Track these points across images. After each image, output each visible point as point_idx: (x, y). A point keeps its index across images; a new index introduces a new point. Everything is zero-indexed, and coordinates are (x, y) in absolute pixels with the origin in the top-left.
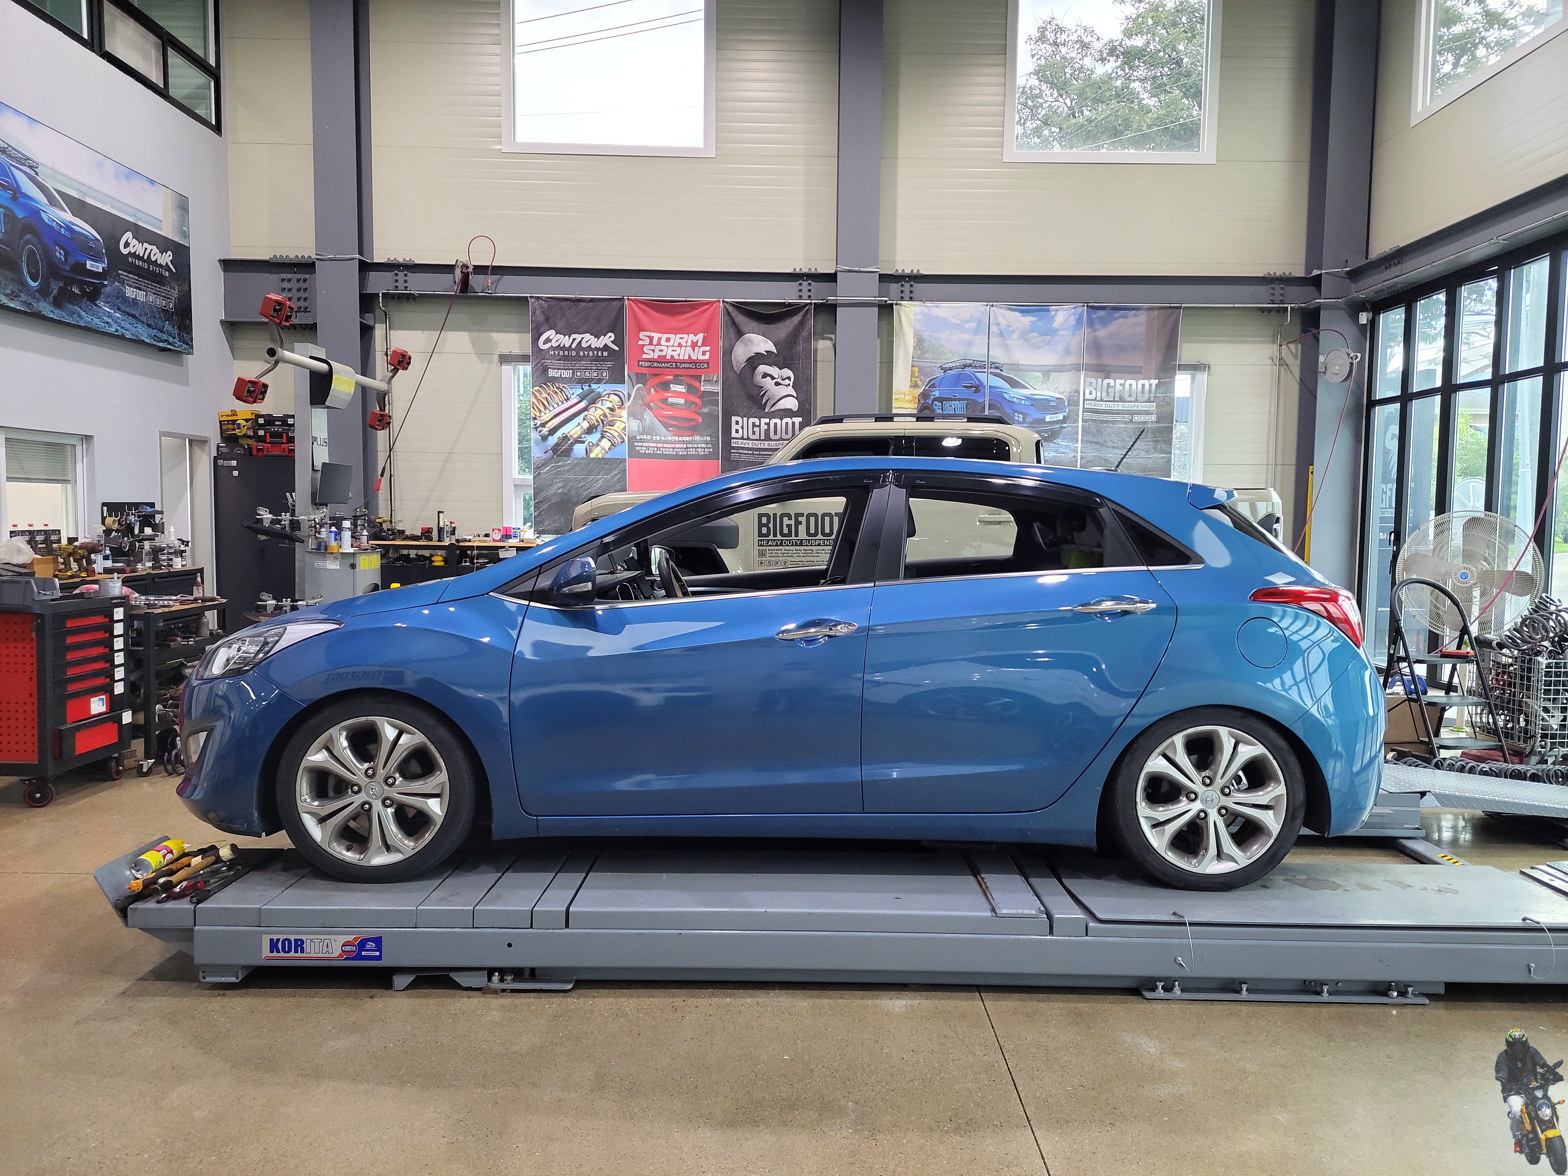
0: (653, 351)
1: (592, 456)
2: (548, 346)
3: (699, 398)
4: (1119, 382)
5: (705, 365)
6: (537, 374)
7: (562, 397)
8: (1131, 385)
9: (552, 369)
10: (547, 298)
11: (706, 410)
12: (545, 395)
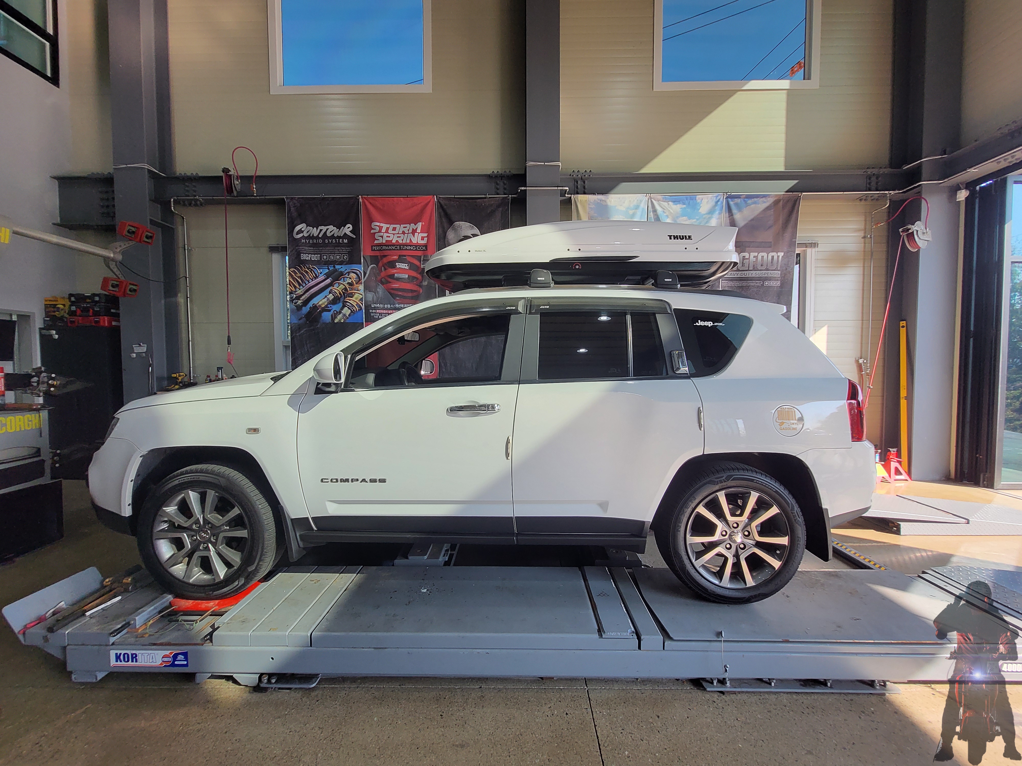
0: (382, 237)
1: (336, 321)
2: (301, 235)
3: (420, 273)
4: (753, 254)
5: (424, 248)
6: (294, 258)
7: (311, 275)
8: (763, 257)
9: (304, 253)
10: (299, 198)
11: (425, 283)
12: (299, 275)
